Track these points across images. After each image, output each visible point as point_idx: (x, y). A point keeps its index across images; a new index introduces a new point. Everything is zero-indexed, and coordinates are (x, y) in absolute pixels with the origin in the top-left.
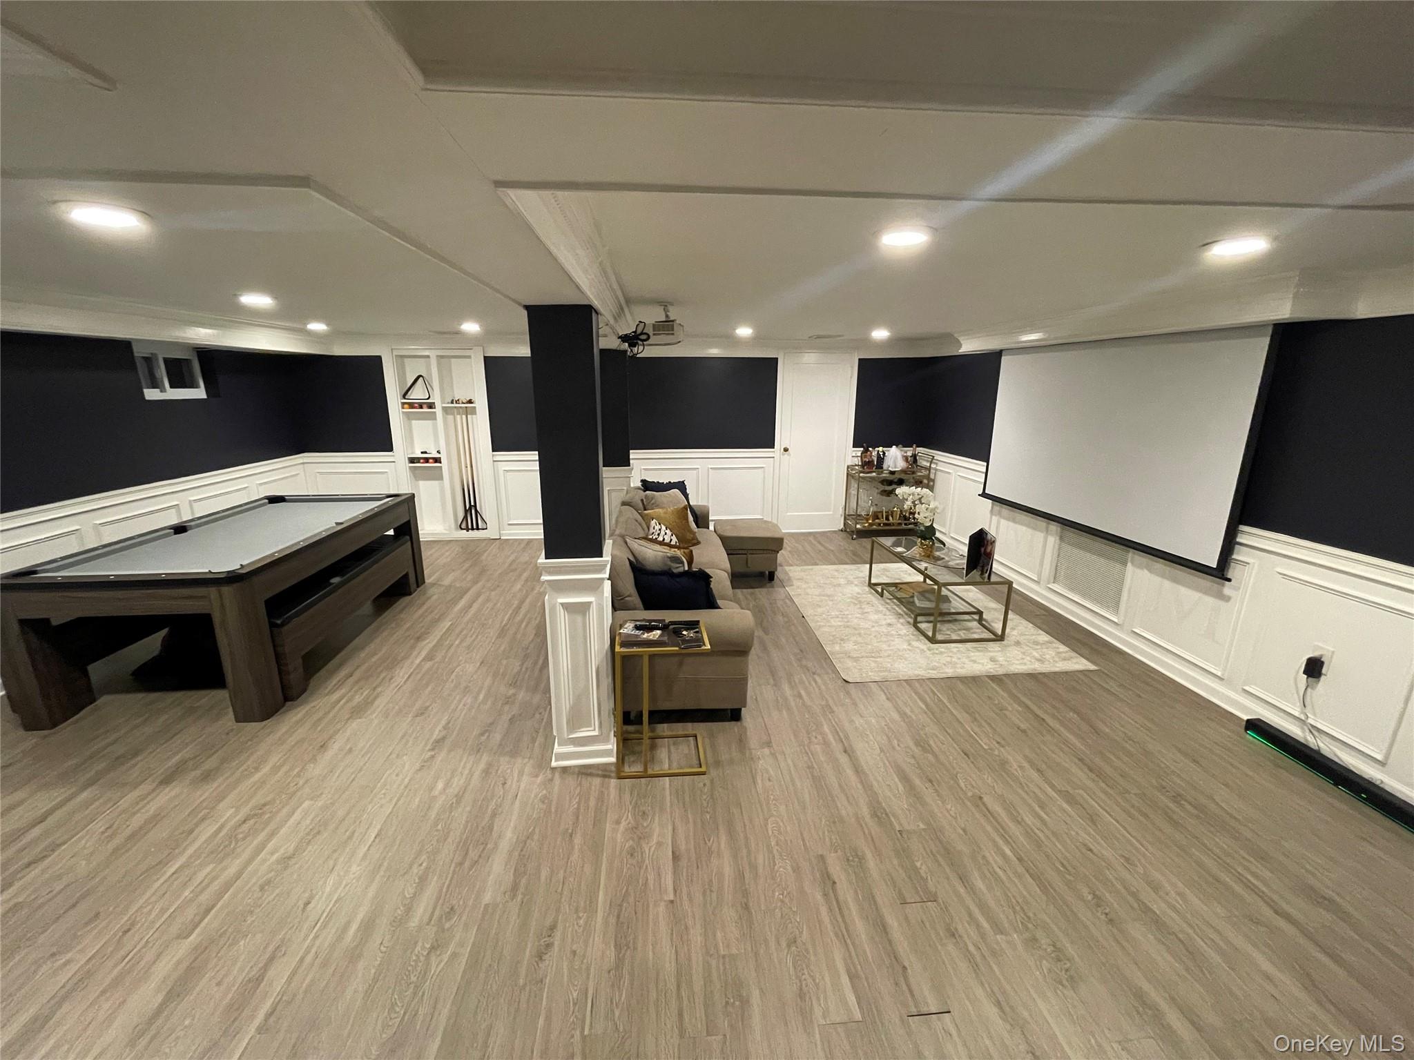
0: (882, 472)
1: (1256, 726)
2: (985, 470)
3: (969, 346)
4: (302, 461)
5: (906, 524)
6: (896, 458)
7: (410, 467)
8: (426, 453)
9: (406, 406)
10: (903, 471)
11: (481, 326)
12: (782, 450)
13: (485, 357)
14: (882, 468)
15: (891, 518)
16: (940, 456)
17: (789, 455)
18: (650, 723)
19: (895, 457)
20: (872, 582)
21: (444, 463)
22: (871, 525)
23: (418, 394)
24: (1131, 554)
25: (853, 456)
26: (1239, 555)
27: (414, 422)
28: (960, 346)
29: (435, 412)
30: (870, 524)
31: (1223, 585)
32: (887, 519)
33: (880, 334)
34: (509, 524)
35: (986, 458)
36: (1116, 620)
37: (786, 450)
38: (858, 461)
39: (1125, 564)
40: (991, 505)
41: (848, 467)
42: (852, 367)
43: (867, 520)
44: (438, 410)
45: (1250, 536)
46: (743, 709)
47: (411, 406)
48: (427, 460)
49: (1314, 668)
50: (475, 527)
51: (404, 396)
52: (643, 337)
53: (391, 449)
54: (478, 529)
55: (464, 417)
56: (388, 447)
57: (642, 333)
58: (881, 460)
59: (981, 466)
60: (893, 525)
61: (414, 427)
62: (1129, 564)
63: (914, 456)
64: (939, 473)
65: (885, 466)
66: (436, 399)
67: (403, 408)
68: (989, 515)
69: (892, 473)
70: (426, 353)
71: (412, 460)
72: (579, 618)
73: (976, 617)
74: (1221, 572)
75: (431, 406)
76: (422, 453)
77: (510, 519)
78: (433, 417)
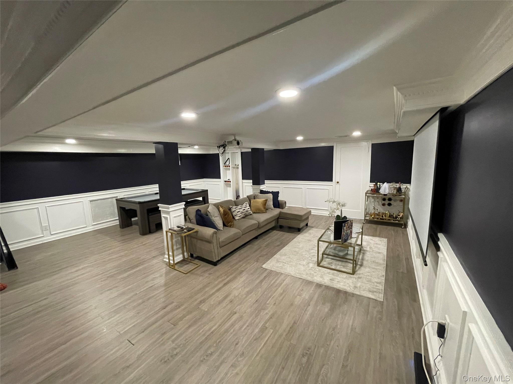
4: (203, 181)
5: (393, 220)
7: (225, 183)
8: (229, 179)
9: (224, 167)
10: (391, 195)
12: (336, 183)
13: (241, 152)
14: (379, 192)
15: (384, 217)
17: (340, 185)
19: (386, 188)
21: (231, 183)
22: (373, 218)
25: (369, 186)
27: (227, 171)
32: (382, 216)
37: (338, 182)
38: (371, 189)
41: (367, 191)
42: (369, 148)
44: (231, 168)
47: (226, 166)
48: (228, 182)
51: (224, 164)
53: (220, 178)
55: (236, 169)
57: (225, 144)
58: (379, 188)
60: (385, 219)
63: (400, 188)
65: (381, 192)
66: (230, 164)
69: (385, 195)
71: (225, 181)
75: (229, 166)
76: (227, 179)
78: (230, 170)
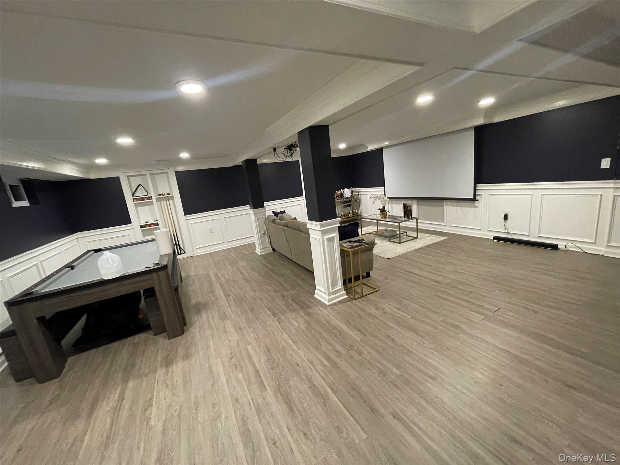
0: (343, 199)
1: (495, 238)
3: (371, 147)
4: (76, 237)
6: (348, 193)
7: (142, 230)
8: (147, 222)
9: (135, 200)
10: (351, 197)
11: (189, 154)
13: (175, 172)
15: (350, 215)
16: (362, 189)
20: (363, 234)
21: (160, 225)
22: (343, 219)
23: (140, 193)
24: (445, 203)
26: (478, 193)
29: (152, 201)
31: (475, 203)
32: (348, 216)
33: (342, 146)
34: (197, 248)
35: (383, 185)
36: (444, 224)
39: (443, 206)
40: (394, 202)
43: (342, 217)
44: (154, 200)
45: (480, 187)
46: (371, 272)
47: (138, 200)
48: (149, 225)
49: (506, 217)
50: (180, 253)
51: (133, 195)
52: (296, 146)
53: (131, 223)
54: (181, 254)
55: (168, 201)
56: (128, 221)
57: (295, 145)
58: (342, 194)
59: (382, 189)
61: (139, 210)
62: (445, 206)
63: (352, 191)
64: (362, 196)
65: (344, 196)
66: (153, 194)
67: (134, 201)
69: (347, 198)
70: (144, 173)
71: (142, 227)
73: (405, 234)
74: (474, 199)
75: (151, 198)
76: (146, 222)
77: (196, 246)
78: (152, 203)
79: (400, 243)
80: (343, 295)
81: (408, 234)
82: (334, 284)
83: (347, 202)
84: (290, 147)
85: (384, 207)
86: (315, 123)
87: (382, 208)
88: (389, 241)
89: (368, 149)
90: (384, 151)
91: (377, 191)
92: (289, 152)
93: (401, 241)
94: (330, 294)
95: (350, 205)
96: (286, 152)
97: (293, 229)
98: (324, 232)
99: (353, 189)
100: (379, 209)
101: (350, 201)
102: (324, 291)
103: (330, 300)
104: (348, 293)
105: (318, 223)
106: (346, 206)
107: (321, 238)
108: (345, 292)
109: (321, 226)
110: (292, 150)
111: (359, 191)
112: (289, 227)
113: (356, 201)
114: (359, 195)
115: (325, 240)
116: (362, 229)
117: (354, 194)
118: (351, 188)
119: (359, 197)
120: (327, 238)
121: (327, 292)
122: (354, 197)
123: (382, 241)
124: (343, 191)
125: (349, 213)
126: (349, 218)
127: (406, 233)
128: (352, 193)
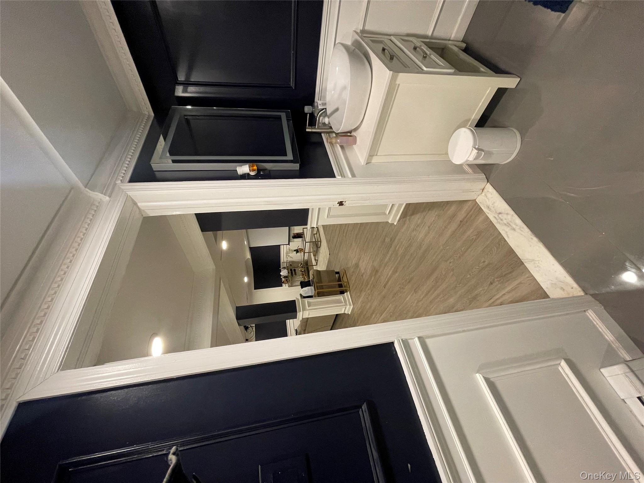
0: (289, 276)
2: (283, 246)
3: (248, 256)
10: (288, 269)
14: (287, 276)
16: (282, 261)
18: (338, 284)
19: (284, 273)
25: (285, 287)
28: (249, 258)
30: (305, 276)
32: (303, 271)
33: (246, 279)
35: (279, 246)
38: (287, 285)
40: (292, 242)
41: (289, 287)
42: (257, 291)
43: (304, 277)
46: (336, 271)
58: (285, 277)
63: (283, 268)
64: (288, 261)
65: (287, 275)
68: (295, 242)
69: (288, 273)
72: (312, 304)
79: (321, 241)
80: (347, 295)
81: (316, 233)
82: (339, 302)
83: (292, 273)
84: (246, 328)
85: (295, 250)
86: (235, 315)
87: (295, 252)
88: (320, 247)
89: (250, 257)
90: (251, 247)
91: (283, 251)
92: (249, 329)
93: (320, 240)
94: (346, 305)
95: (295, 270)
96: (249, 331)
97: (306, 327)
98: (304, 309)
99: (281, 267)
100: (296, 254)
101: (291, 270)
102: (344, 309)
103: (350, 305)
104: (346, 292)
105: (298, 313)
106: (295, 274)
107: (308, 311)
108: (345, 293)
109: (300, 311)
110: (248, 326)
111: (283, 263)
112: (305, 329)
113: (291, 265)
114: (286, 263)
115: (309, 308)
116: (313, 265)
117: (285, 266)
118: (280, 269)
119: (288, 263)
120: (308, 307)
121: (345, 307)
122: (288, 267)
123: (320, 253)
124: (283, 276)
125: (301, 271)
126: (305, 271)
127: (314, 234)
128: (284, 268)
